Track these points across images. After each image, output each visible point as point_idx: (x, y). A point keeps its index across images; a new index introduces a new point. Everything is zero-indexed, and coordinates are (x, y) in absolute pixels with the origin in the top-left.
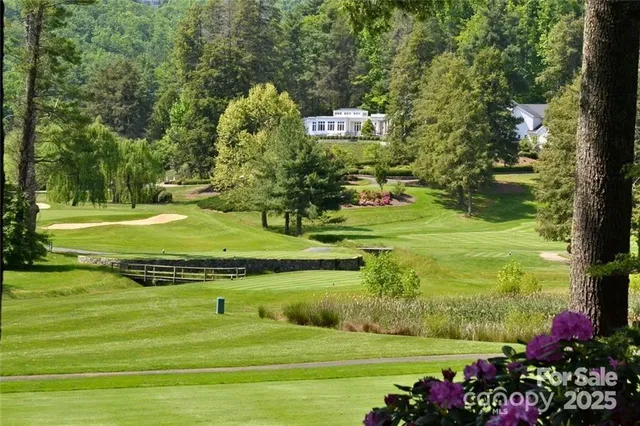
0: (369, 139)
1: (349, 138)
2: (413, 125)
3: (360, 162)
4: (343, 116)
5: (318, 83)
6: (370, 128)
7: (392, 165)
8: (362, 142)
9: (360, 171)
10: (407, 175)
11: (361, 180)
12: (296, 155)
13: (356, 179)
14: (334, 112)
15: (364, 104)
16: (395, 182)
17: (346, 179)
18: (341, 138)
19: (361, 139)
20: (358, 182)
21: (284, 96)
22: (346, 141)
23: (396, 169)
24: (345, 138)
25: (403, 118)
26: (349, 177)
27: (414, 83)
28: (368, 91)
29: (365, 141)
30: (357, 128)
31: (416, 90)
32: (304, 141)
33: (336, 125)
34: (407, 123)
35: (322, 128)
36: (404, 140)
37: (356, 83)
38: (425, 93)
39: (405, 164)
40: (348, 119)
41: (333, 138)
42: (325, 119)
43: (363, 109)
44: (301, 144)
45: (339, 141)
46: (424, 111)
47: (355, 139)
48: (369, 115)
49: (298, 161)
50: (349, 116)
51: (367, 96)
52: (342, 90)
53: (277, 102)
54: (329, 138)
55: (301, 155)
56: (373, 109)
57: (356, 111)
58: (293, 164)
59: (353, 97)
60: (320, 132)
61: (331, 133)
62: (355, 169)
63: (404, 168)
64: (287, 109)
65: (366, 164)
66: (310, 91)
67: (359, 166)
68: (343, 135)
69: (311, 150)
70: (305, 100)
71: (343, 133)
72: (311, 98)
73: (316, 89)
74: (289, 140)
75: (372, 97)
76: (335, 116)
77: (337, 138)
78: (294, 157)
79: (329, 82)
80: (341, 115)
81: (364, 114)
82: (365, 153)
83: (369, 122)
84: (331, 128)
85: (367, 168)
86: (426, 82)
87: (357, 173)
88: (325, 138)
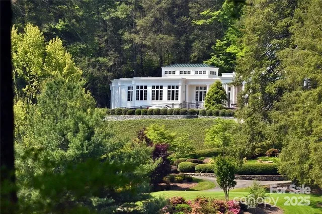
0: (217, 114)
1: (184, 113)
2: (281, 91)
3: (198, 151)
4: (177, 76)
5: (140, 22)
6: (220, 96)
7: (253, 157)
8: (205, 119)
9: (198, 166)
10: (270, 173)
11: (197, 181)
12: (67, 141)
13: (190, 180)
14: (164, 69)
15: (214, 58)
16: (250, 184)
17: (172, 180)
18: (171, 113)
19: (204, 113)
20: (193, 185)
21: (55, 46)
22: (180, 117)
23: (257, 163)
24: (178, 113)
25: (264, 80)
26: (178, 177)
27: (282, 23)
28: (220, 36)
29: (211, 118)
30: (200, 96)
31: (286, 34)
32: (81, 119)
33: (165, 90)
34: (271, 88)
35: (142, 96)
36: (265, 116)
37: (200, 23)
38: (298, 39)
39: (273, 155)
40: (186, 82)
41: (158, 112)
42: (149, 82)
43: (213, 65)
44: (76, 124)
45: (167, 118)
46: (297, 69)
47: (194, 114)
48: (220, 75)
49: (71, 152)
50: (187, 77)
51: (218, 43)
52: (179, 34)
53: (44, 55)
54: (152, 113)
55: (75, 142)
56: (228, 64)
57: (200, 69)
58: (63, 157)
59: (197, 45)
60: (139, 104)
61: (155, 105)
62: (188, 163)
63: (268, 162)
64: (59, 67)
65: (208, 155)
66: (127, 36)
67: (197, 158)
68: (176, 107)
69: (92, 133)
70: (119, 50)
71: (176, 104)
72: (126, 47)
73: (137, 32)
74: (56, 118)
75: (228, 45)
76: (164, 77)
77: (165, 113)
78: (65, 146)
79: (157, 21)
80: (173, 74)
81: (212, 73)
82: (208, 137)
83: (219, 86)
84: (157, 96)
85: (210, 162)
86: (301, 20)
87: (192, 170)
88: (145, 113)
